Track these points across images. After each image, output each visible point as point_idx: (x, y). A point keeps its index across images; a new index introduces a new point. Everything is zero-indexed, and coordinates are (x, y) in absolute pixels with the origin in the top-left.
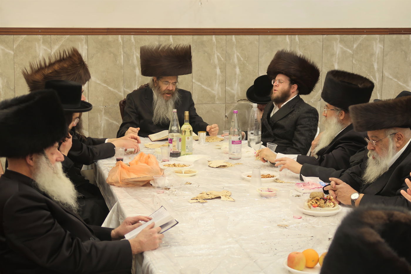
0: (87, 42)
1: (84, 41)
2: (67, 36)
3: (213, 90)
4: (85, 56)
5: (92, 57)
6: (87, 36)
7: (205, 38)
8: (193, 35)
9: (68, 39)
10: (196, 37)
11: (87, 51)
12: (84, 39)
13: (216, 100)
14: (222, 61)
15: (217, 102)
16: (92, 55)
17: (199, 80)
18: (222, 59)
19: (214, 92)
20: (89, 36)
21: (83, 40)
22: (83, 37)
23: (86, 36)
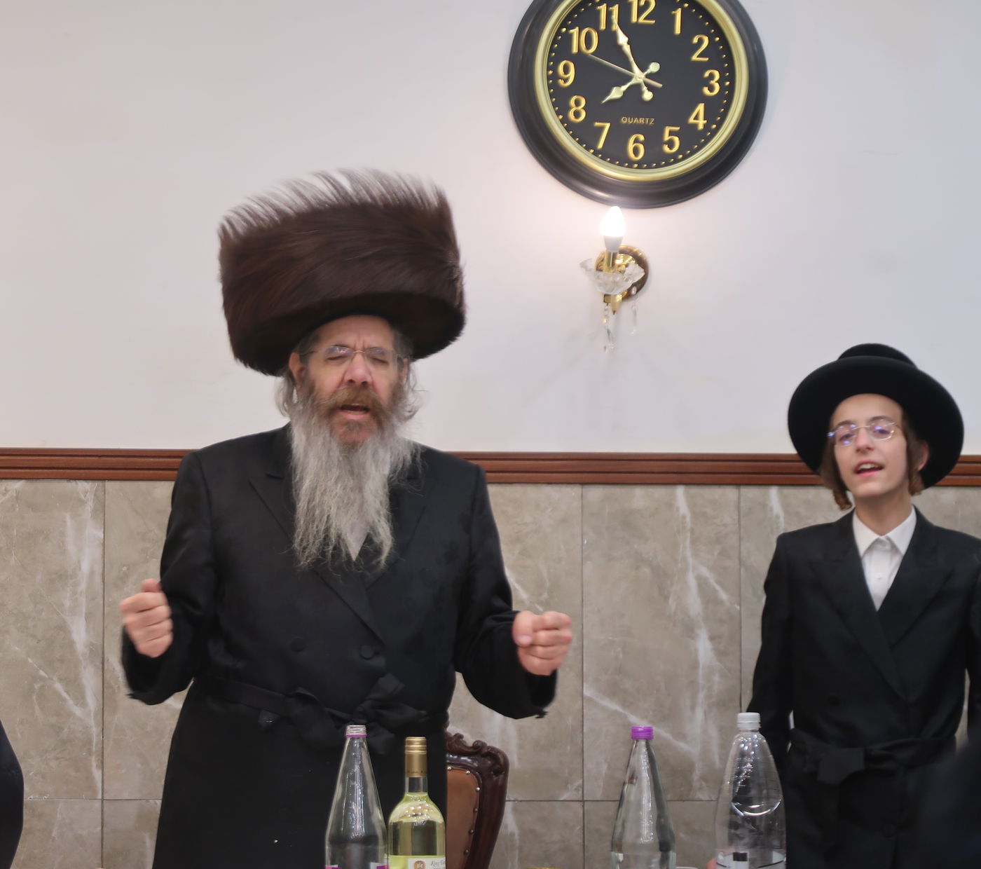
0: (101, 510)
1: (90, 506)
2: (17, 485)
3: (682, 736)
4: (92, 573)
5: (123, 579)
6: (100, 483)
7: (640, 497)
8: (583, 484)
9: (17, 498)
10: (596, 494)
11: (99, 551)
12: (90, 497)
13: (696, 784)
14: (722, 602)
15: (700, 795)
16: (125, 569)
17: (614, 691)
18: (724, 596)
19: (683, 746)
20: (110, 485)
21: (82, 502)
22: (84, 488)
23: (96, 484)
